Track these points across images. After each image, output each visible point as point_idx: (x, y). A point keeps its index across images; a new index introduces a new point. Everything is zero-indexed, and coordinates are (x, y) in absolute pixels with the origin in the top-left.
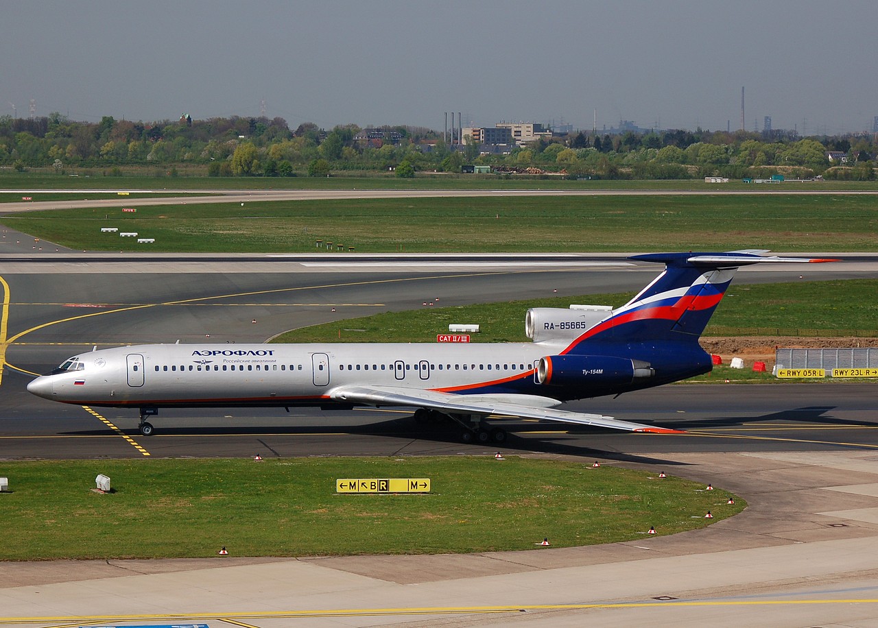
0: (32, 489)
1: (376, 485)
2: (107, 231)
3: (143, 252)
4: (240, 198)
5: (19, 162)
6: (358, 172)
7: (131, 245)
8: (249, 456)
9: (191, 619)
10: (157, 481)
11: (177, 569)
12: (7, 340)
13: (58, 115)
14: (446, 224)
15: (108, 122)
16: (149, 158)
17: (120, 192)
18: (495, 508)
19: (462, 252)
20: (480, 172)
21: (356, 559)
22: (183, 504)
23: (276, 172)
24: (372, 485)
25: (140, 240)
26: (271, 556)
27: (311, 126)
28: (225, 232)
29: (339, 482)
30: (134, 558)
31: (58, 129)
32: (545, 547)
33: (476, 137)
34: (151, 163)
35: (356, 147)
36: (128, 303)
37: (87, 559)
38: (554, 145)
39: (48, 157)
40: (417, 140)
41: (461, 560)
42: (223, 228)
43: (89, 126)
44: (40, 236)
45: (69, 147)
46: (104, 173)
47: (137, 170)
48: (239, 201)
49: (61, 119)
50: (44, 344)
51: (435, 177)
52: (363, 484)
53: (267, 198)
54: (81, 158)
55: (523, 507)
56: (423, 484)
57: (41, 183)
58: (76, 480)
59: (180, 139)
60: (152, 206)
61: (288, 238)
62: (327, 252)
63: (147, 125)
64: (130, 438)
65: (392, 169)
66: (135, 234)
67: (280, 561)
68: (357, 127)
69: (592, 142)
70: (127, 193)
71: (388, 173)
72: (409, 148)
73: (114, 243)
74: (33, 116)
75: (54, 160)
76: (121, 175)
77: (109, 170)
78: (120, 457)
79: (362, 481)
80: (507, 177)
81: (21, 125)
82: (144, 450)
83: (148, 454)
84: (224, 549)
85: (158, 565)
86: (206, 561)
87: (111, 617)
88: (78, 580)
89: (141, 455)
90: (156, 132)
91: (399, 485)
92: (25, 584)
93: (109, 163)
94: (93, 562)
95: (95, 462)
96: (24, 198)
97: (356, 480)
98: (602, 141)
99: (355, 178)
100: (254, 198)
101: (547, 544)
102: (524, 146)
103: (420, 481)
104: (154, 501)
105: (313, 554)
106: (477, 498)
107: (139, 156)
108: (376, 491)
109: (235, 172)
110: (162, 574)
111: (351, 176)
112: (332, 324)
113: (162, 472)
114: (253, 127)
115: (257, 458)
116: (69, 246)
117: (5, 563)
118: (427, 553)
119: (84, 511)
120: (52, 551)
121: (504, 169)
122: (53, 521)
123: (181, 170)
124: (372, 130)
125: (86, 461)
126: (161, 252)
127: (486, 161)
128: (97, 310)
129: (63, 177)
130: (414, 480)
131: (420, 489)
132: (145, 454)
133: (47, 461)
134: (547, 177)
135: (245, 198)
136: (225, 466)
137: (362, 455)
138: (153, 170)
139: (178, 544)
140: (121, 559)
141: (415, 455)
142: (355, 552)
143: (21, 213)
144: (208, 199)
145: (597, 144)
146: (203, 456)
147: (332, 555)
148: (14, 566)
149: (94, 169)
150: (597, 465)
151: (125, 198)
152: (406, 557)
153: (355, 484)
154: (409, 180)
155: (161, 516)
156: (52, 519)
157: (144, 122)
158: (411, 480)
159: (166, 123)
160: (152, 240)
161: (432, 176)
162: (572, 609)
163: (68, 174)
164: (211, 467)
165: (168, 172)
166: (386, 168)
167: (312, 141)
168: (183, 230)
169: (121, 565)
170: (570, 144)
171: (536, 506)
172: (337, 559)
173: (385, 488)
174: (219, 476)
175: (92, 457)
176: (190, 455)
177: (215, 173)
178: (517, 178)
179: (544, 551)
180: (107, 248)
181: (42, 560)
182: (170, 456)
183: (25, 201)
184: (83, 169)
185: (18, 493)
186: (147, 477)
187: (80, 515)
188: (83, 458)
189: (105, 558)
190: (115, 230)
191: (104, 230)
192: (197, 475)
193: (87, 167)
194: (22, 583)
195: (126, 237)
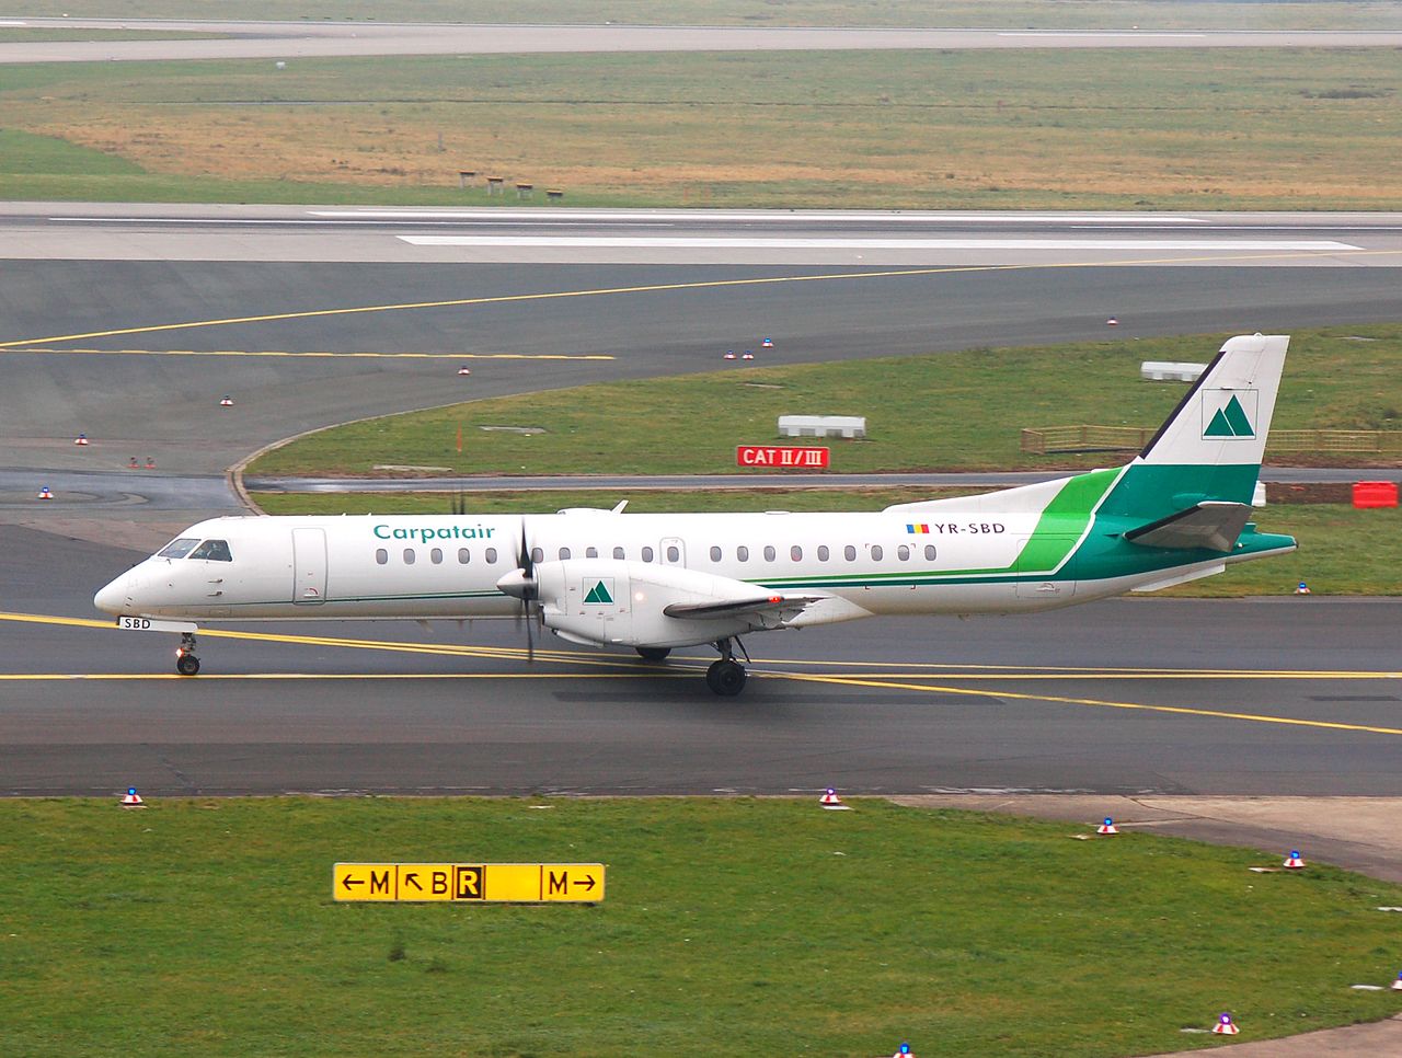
1: (449, 882)
8: (108, 793)
24: (435, 882)
29: (341, 870)
52: (409, 877)
56: (585, 882)
79: (407, 868)
91: (513, 882)
97: (390, 868)
103: (577, 871)
108: (446, 897)
115: (129, 799)
130: (558, 870)
131: (578, 894)
153: (386, 877)
158: (548, 868)
173: (474, 891)
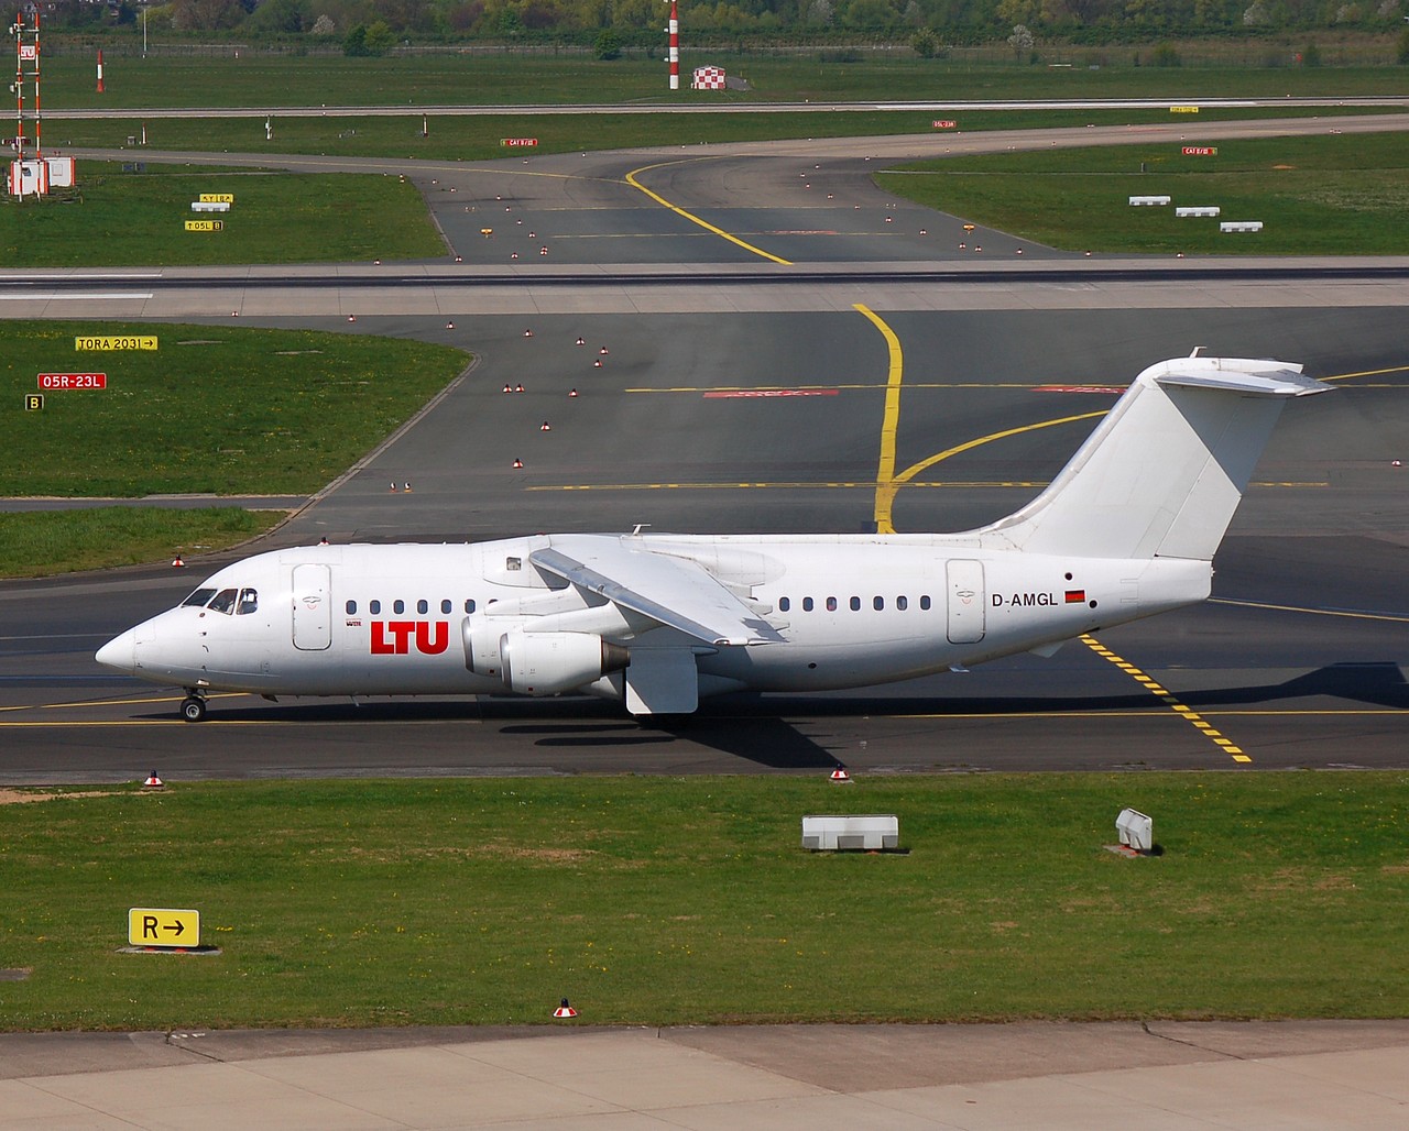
0: (959, 843)
2: (1144, 205)
3: (1233, 255)
5: (925, 32)
7: (1203, 237)
10: (1270, 825)
11: (1319, 1049)
12: (896, 474)
16: (1248, 18)
17: (1177, 106)
22: (1335, 885)
25: (1227, 226)
30: (1210, 1018)
34: (1254, 31)
37: (1095, 1019)
39: (997, 21)
44: (975, 217)
46: (1136, 60)
47: (1218, 49)
50: (986, 484)
54: (1076, 20)
57: (981, 86)
58: (1066, 822)
60: (1255, 140)
64: (1203, 718)
66: (1213, 211)
70: (1193, 107)
73: (1160, 233)
75: (1011, 27)
76: (1179, 65)
77: (1149, 50)
78: (1175, 765)
82: (1237, 749)
83: (1246, 759)
85: (1271, 1035)
88: (1071, 1070)
89: (1228, 760)
92: (941, 1080)
93: (1147, 33)
94: (1109, 1027)
95: (1114, 778)
96: (938, 124)
104: (1263, 877)
107: (1223, 15)
110: (1284, 1059)
113: (1279, 805)
116: (1049, 242)
117: (892, 1028)
119: (1087, 901)
120: (1009, 999)
122: (1010, 924)
123: (1329, 47)
125: (1091, 775)
126: (1280, 256)
129: (1036, 68)
132: (1238, 759)
133: (994, 777)
138: (1258, 49)
139: (1320, 984)
140: (1179, 1019)
143: (929, 159)
144: (1397, 122)
146: (1385, 765)
148: (912, 1034)
149: (1110, 50)
151: (1188, 121)
155: (1279, 913)
156: (1007, 920)
160: (1257, 226)
163: (1045, 63)
165: (1295, 54)
168: (1333, 200)
175: (1108, 766)
176: (1352, 762)
180: (1144, 247)
181: (981, 1021)
182: (1301, 764)
183: (939, 131)
184: (1084, 49)
185: (924, 852)
186: (1244, 814)
187: (1077, 909)
188: (1086, 768)
189: (1139, 1016)
190: (1164, 200)
191: (1135, 200)
192: (1368, 812)
193: (1092, 43)
194: (934, 1078)
195: (1191, 218)
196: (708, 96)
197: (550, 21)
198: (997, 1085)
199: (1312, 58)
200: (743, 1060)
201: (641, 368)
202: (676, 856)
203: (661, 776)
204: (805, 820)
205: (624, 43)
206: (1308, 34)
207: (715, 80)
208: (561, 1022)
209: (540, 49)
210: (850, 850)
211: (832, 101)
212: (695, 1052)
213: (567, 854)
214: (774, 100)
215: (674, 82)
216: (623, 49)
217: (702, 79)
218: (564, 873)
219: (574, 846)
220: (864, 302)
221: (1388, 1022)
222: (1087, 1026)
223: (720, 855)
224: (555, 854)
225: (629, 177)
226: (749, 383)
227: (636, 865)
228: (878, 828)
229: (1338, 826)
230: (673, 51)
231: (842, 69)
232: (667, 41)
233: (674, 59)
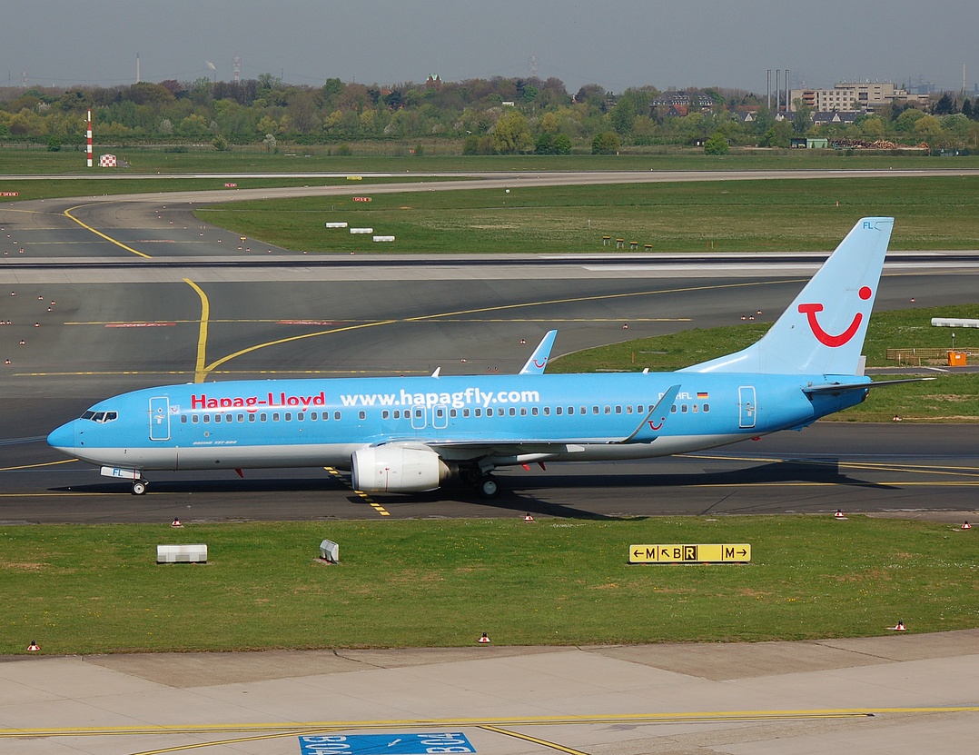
0: (239, 559)
1: (681, 553)
2: (334, 227)
3: (380, 253)
4: (505, 183)
5: (221, 138)
6: (658, 148)
7: (365, 244)
8: (517, 516)
9: (442, 725)
10: (399, 548)
11: (424, 661)
12: (205, 367)
13: (269, 77)
14: (769, 214)
15: (333, 86)
16: (386, 131)
17: (349, 176)
18: (835, 582)
19: (791, 251)
20: (813, 146)
21: (655, 648)
22: (433, 578)
23: (549, 149)
24: (675, 553)
25: (377, 238)
26: (545, 645)
27: (596, 89)
28: (486, 227)
29: (633, 548)
30: (368, 648)
31: (269, 95)
32: (899, 632)
33: (809, 101)
34: (390, 138)
35: (653, 116)
36: (361, 319)
37: (309, 648)
38: (910, 111)
39: (258, 132)
40: (732, 105)
41: (791, 650)
42: (482, 223)
43: (310, 90)
44: (246, 234)
45: (284, 119)
46: (329, 152)
47: (372, 147)
48: (504, 186)
49: (273, 82)
50: (253, 372)
51: (755, 154)
52: (663, 551)
53: (540, 182)
54: (298, 132)
55: (871, 581)
56: (742, 552)
57: (249, 165)
58: (294, 547)
59: (427, 106)
60: (391, 194)
61: (566, 233)
62: (617, 251)
63: (384, 89)
65: (701, 144)
66: (370, 230)
67: (557, 651)
68: (655, 90)
69: (960, 106)
70: (359, 176)
71: (695, 149)
72: (722, 116)
73: (342, 241)
74: (237, 78)
75: (265, 135)
76: (350, 155)
77: (335, 147)
78: (350, 517)
79: (662, 547)
80: (849, 153)
81: (222, 91)
82: (382, 509)
83: (387, 513)
84: (485, 635)
85: (400, 656)
86: (462, 651)
87: (339, 724)
88: (297, 675)
89: (378, 515)
90: (396, 98)
91: (709, 553)
92: (230, 682)
93: (335, 138)
94: (316, 653)
95: (319, 523)
96: (227, 185)
97: (655, 546)
98: (973, 105)
99: (652, 156)
100: (521, 183)
101: (902, 628)
102: (872, 113)
103: (738, 547)
104: (395, 574)
105: (600, 642)
106: (812, 570)
107: (374, 130)
108: (680, 560)
109: (498, 148)
110: (404, 668)
111: (647, 153)
112: (623, 345)
113: (404, 537)
114: (520, 90)
115: (527, 518)
116: (285, 246)
117: (204, 654)
118: (746, 640)
119: (305, 588)
120: (264, 639)
121: (845, 143)
122: (265, 600)
123: (428, 146)
124: (674, 93)
125: (307, 522)
126: (404, 254)
127: (823, 134)
128: (321, 328)
130: (730, 547)
131: (738, 558)
132: (383, 513)
133: (257, 524)
134: (901, 153)
135: (511, 183)
136: (486, 528)
137: (663, 513)
138: (392, 147)
139: (425, 629)
140: (352, 648)
141: (731, 513)
142: (655, 639)
143: (223, 203)
144: (463, 185)
145: (967, 109)
146: (458, 516)
147: (624, 643)
148: (214, 658)
149: (316, 147)
150: (966, 526)
151: (356, 184)
152: (720, 646)
153: (653, 551)
154: (722, 158)
155: (403, 593)
156: (264, 598)
157: (380, 86)
158: (725, 546)
159: (409, 86)
160: (392, 238)
161: (752, 152)
162: (935, 713)
163: (283, 153)
164: (468, 530)
165: (411, 149)
166: (692, 142)
167: (595, 108)
168: (431, 225)
169: (354, 656)
170: (932, 110)
171: (888, 579)
172: (631, 648)
173: (692, 557)
174: (478, 541)
175: (315, 518)
176: (442, 515)
177: (471, 150)
178: (862, 154)
179: (899, 637)
180: (334, 249)
181: (251, 650)
182: (415, 516)
183: (228, 189)
184: (302, 147)
185: (221, 563)
186: (386, 542)
187: (300, 592)
188: (304, 518)
189: (333, 647)
190: (344, 225)
191: (329, 225)
192: (450, 540)
193: (307, 143)
194: (226, 680)
195: (357, 235)
196: (108, 170)
197: (23, 130)
198: (259, 683)
199: (419, 152)
200: (126, 672)
201: (72, 311)
202: (91, 566)
203: (83, 525)
204: (159, 547)
205: (63, 143)
206: (417, 139)
207: (111, 162)
208: (31, 654)
209: (19, 146)
210: (183, 564)
211: (170, 173)
212: (102, 668)
213: (35, 565)
214: (142, 173)
215: (90, 163)
216: (62, 146)
217: (104, 161)
218: (33, 575)
219: (38, 561)
220: (189, 277)
221: (460, 649)
222: (305, 652)
223: (114, 566)
224: (27, 565)
225: (66, 212)
226: (129, 320)
227: (71, 571)
228: (197, 551)
229: (434, 548)
230: (90, 147)
231: (177, 155)
232: (86, 141)
233: (90, 151)
